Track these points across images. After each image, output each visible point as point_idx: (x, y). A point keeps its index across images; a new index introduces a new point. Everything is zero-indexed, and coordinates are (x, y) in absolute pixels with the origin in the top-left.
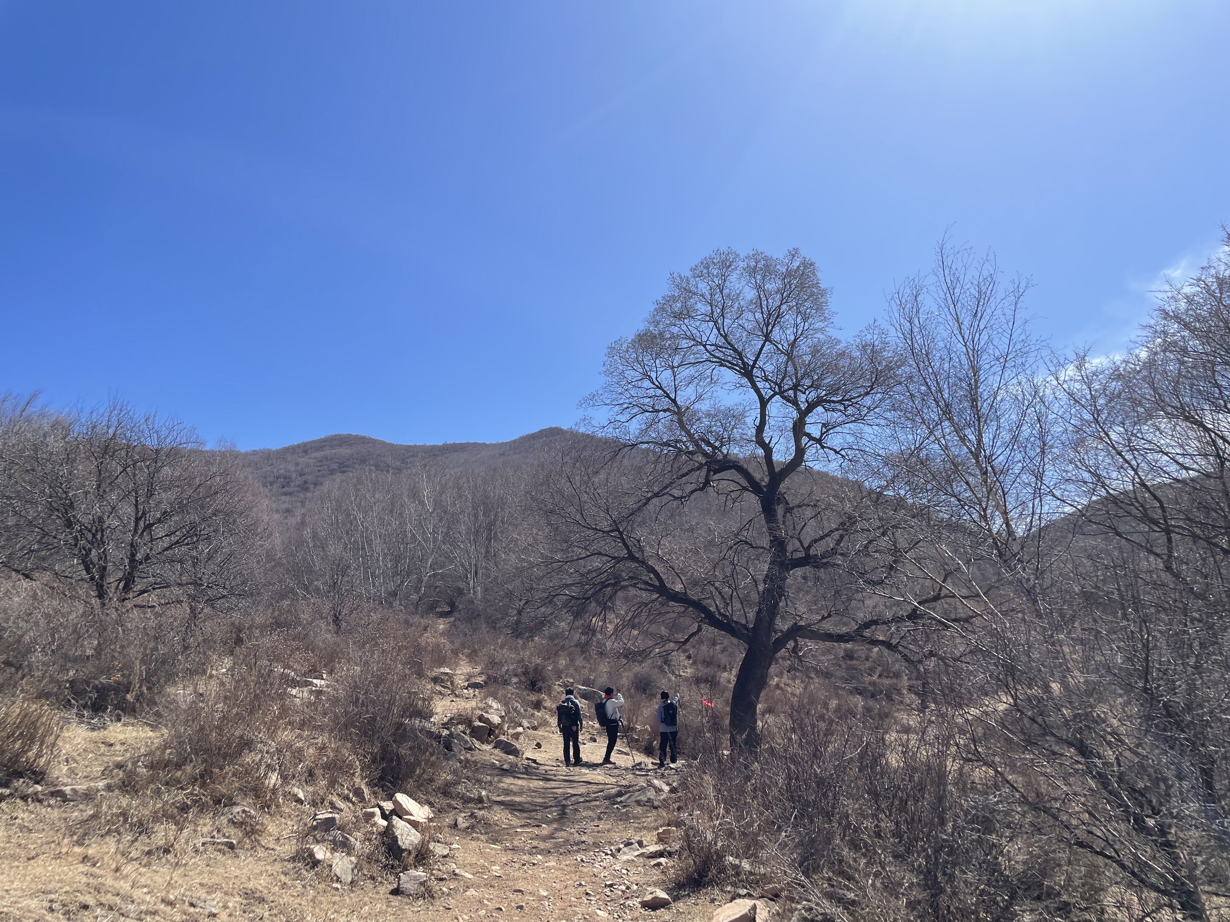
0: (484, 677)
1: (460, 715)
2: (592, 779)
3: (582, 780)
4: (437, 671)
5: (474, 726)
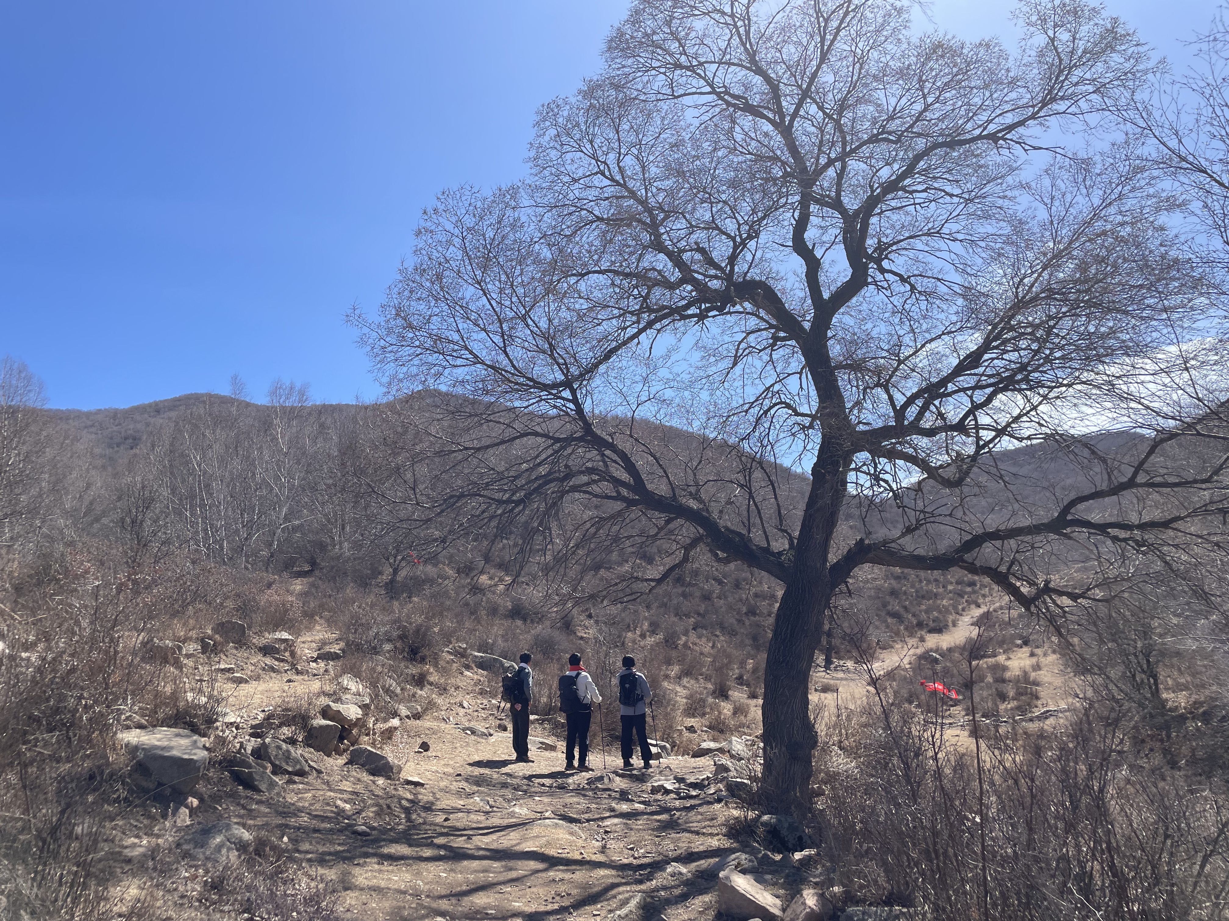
0: (342, 644)
1: (287, 710)
2: (548, 844)
3: (529, 846)
4: (269, 637)
5: (313, 728)
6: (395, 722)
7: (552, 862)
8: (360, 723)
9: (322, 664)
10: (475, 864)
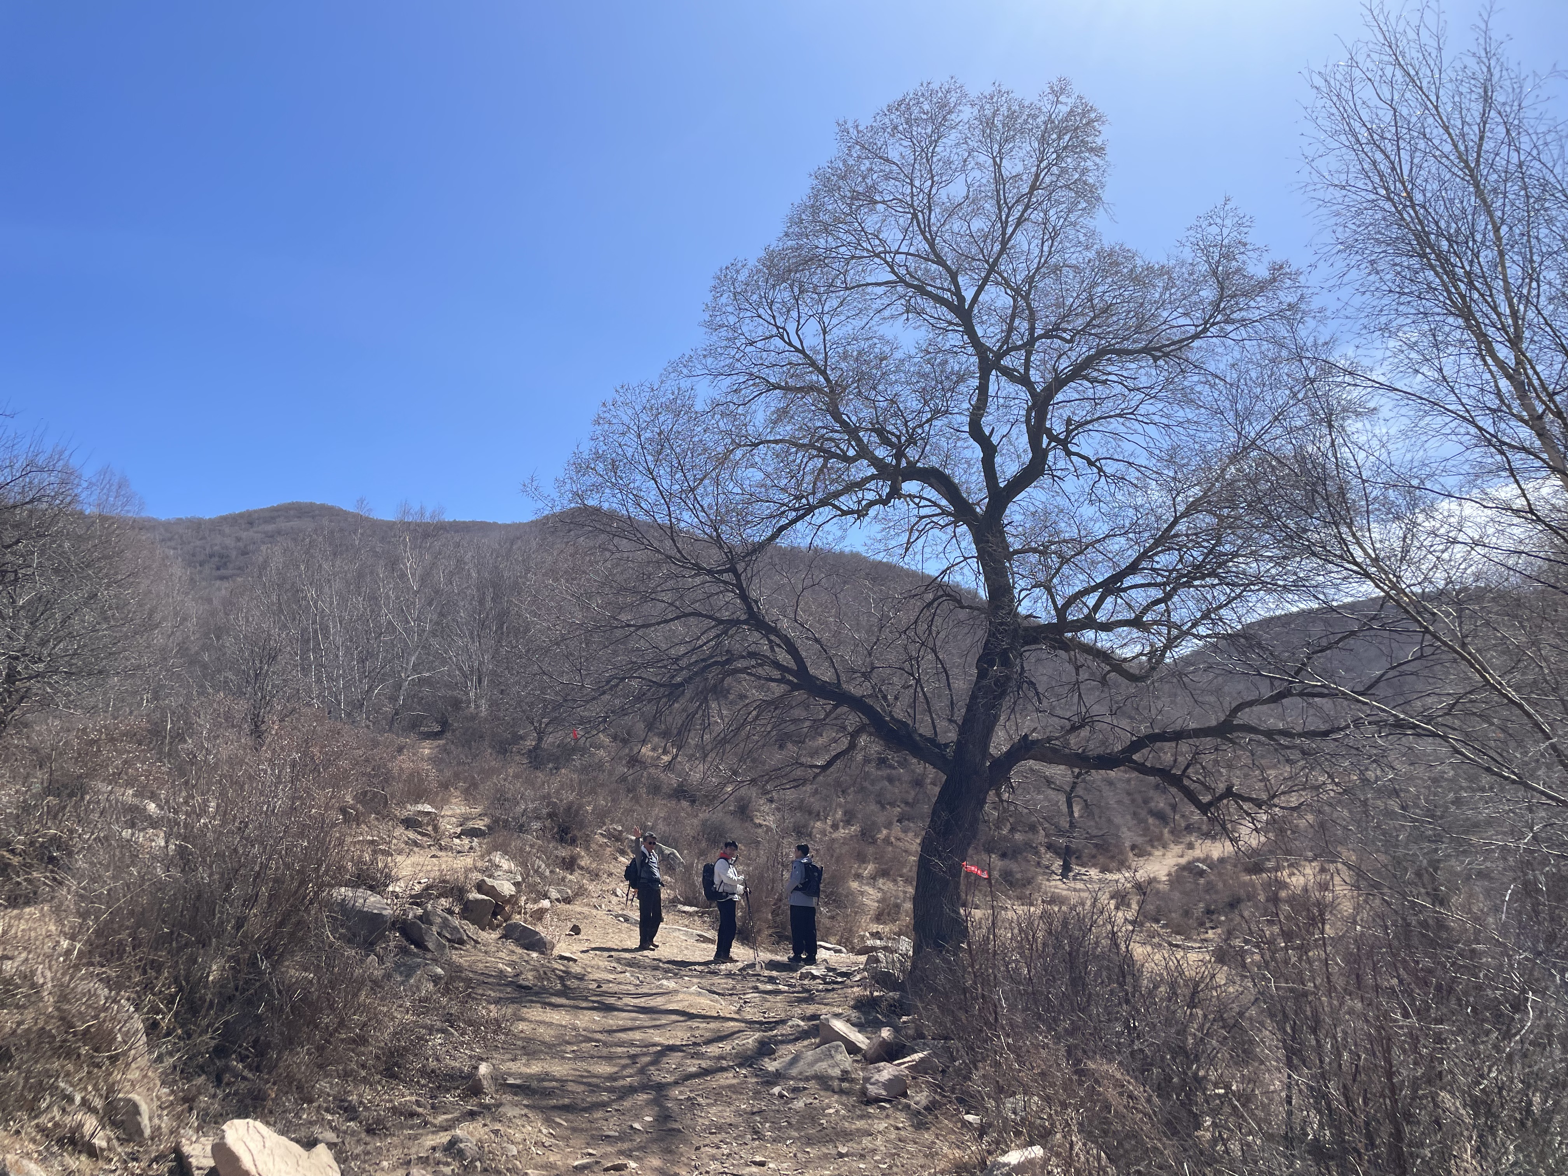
0: (487, 820)
1: (444, 881)
2: (691, 1005)
3: (671, 1007)
4: (412, 809)
5: (468, 901)
6: (546, 903)
7: (691, 1016)
8: (512, 900)
9: (466, 841)
10: (624, 1014)
